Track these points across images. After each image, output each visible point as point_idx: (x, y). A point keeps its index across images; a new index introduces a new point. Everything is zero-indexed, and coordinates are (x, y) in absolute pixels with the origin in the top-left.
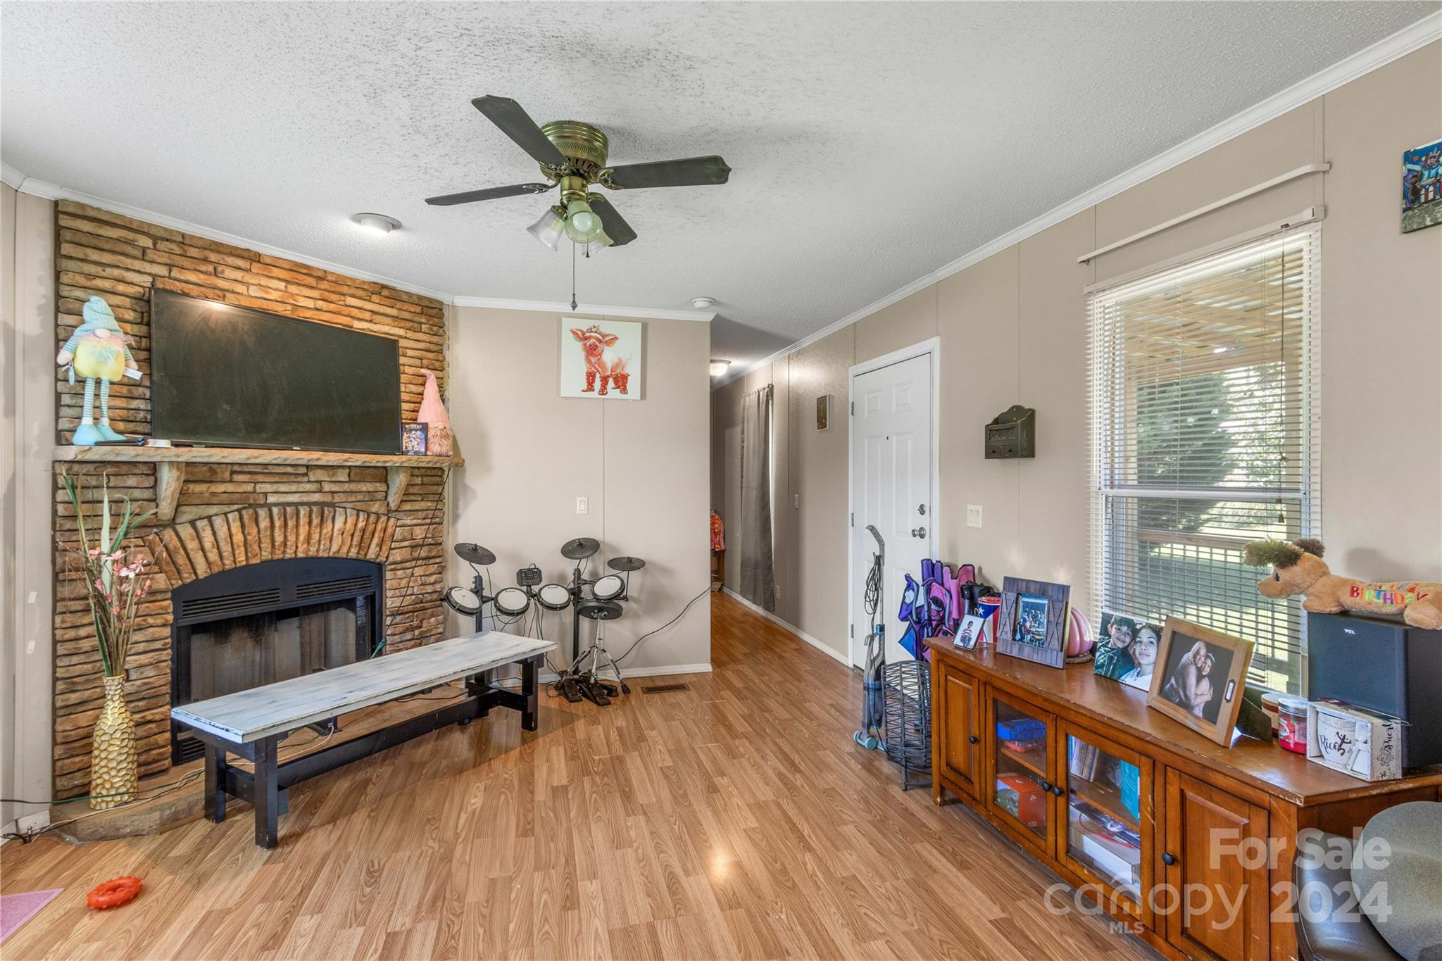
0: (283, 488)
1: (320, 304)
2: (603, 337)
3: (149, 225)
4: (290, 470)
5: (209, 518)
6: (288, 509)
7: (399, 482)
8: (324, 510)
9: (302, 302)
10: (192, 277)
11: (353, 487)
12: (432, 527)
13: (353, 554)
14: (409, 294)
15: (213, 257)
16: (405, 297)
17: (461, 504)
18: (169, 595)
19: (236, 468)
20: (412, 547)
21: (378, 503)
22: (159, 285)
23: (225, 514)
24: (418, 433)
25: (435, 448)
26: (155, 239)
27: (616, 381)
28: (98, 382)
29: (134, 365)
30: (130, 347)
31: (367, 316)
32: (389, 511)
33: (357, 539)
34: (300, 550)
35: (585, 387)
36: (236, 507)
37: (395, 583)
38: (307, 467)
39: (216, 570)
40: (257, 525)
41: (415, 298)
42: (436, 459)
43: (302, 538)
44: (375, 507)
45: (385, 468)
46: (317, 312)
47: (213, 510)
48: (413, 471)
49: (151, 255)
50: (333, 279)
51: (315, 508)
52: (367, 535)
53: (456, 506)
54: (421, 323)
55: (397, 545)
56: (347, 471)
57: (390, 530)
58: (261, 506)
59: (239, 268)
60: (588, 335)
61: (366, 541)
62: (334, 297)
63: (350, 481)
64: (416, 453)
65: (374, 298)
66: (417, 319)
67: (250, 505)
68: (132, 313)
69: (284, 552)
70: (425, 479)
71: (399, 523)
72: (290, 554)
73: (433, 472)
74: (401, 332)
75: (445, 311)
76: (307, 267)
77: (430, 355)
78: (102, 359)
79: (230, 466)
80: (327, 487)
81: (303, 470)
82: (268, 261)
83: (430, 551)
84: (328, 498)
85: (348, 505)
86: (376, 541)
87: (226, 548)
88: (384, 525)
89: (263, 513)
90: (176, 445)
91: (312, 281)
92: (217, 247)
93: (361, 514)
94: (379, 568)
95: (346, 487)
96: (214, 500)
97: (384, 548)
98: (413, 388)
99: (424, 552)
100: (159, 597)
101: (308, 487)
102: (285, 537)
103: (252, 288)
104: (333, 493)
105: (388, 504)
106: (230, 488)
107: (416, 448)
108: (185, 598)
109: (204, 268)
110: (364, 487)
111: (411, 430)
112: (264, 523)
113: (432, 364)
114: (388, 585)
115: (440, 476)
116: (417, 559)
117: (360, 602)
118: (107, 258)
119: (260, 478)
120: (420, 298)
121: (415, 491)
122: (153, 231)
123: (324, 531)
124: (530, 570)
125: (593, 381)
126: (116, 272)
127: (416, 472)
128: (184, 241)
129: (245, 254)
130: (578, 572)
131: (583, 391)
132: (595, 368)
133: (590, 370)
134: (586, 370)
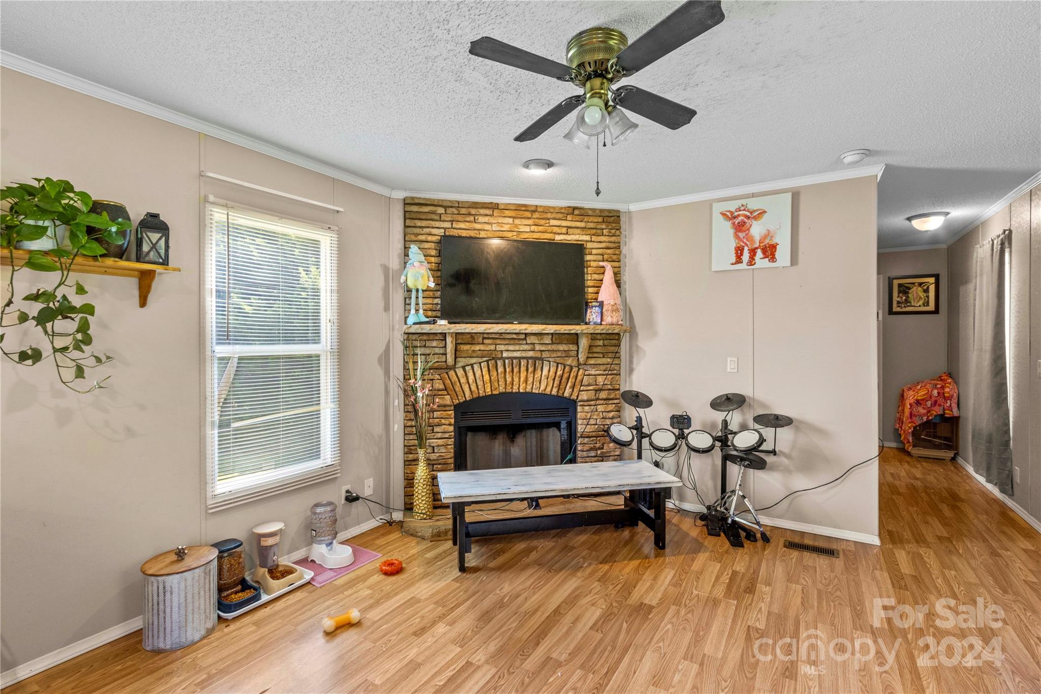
0: (511, 348)
1: (533, 228)
2: (751, 213)
3: (442, 200)
4: (515, 336)
5: (472, 365)
6: (514, 361)
7: (584, 343)
8: (536, 362)
9: (523, 229)
10: (462, 225)
11: (554, 347)
12: (610, 377)
13: (554, 392)
14: (594, 210)
15: (473, 211)
16: (590, 213)
17: (635, 360)
18: (452, 408)
19: (485, 336)
20: (596, 390)
21: (571, 359)
22: (447, 234)
23: (480, 363)
24: (597, 308)
25: (608, 319)
26: (445, 207)
27: (764, 251)
28: (417, 290)
29: (432, 279)
30: (431, 270)
31: (564, 230)
32: (579, 364)
33: (557, 382)
34: (521, 387)
35: (734, 260)
36: (485, 359)
37: (583, 415)
38: (526, 334)
39: (475, 396)
40: (497, 370)
41: (598, 212)
42: (608, 327)
43: (522, 379)
44: (569, 361)
45: (577, 334)
46: (531, 234)
47: (473, 360)
48: (593, 336)
49: (443, 218)
50: (542, 210)
51: (530, 361)
52: (564, 380)
53: (631, 362)
54: (602, 229)
55: (585, 388)
56: (550, 336)
57: (579, 378)
58: (499, 359)
59: (487, 215)
60: (736, 214)
61: (563, 384)
62: (542, 222)
63: (552, 343)
64: (595, 323)
65: (569, 218)
66: (599, 226)
67: (493, 358)
68: (434, 251)
69: (512, 388)
70: (605, 342)
71: (587, 373)
72: (515, 390)
73: (612, 337)
74: (587, 238)
75: (623, 219)
76: (525, 206)
77: (609, 251)
78: (416, 279)
79: (482, 335)
80: (538, 347)
81: (523, 336)
82: (502, 207)
83: (609, 394)
84: (538, 355)
85: (551, 360)
86: (569, 384)
87: (480, 383)
88: (575, 374)
89: (500, 363)
90: (450, 323)
91: (528, 214)
92: (475, 205)
93: (560, 365)
94: (574, 402)
95: (549, 347)
96: (474, 355)
97: (575, 390)
98: (596, 276)
99: (603, 395)
100: (448, 408)
101: (526, 347)
102: (513, 378)
103: (494, 225)
104: (542, 351)
105: (578, 359)
106: (482, 347)
107: (595, 320)
108: (462, 410)
109: (468, 219)
110: (562, 347)
111: (592, 307)
112: (501, 369)
113: (611, 257)
114: (579, 415)
115: (617, 340)
116: (598, 399)
117: (563, 425)
118: (424, 223)
119: (498, 341)
120: (601, 211)
121: (598, 351)
122: (445, 204)
123: (536, 376)
124: (682, 416)
125: (742, 254)
126: (427, 230)
127: (599, 337)
128: (459, 205)
129: (490, 206)
130: (725, 423)
131: (732, 264)
132: (743, 242)
133: (738, 245)
134: (735, 245)
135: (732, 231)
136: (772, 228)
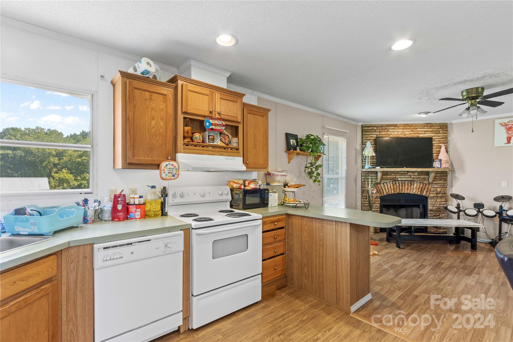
0: (402, 177)
1: (411, 132)
3: (376, 125)
4: (403, 172)
5: (386, 183)
6: (403, 182)
7: (432, 175)
8: (411, 182)
9: (406, 133)
10: (383, 133)
11: (419, 177)
12: (443, 188)
13: (419, 193)
14: (436, 124)
15: (387, 128)
16: (435, 125)
17: (454, 182)
18: (379, 198)
19: (392, 172)
20: (437, 193)
21: (426, 181)
22: (378, 136)
23: (390, 182)
24: (438, 162)
25: (444, 166)
26: (377, 127)
28: (368, 157)
29: (374, 153)
30: (373, 149)
31: (423, 132)
32: (429, 183)
33: (420, 190)
34: (406, 191)
35: (506, 142)
36: (392, 181)
37: (431, 203)
38: (407, 172)
39: (388, 194)
40: (396, 185)
41: (438, 125)
42: (444, 169)
43: (406, 188)
44: (425, 182)
45: (428, 172)
46: (410, 135)
47: (387, 181)
48: (436, 173)
49: (376, 131)
50: (414, 125)
51: (409, 182)
52: (423, 189)
53: (452, 183)
54: (440, 131)
55: (432, 192)
56: (417, 173)
57: (429, 188)
58: (397, 181)
59: (392, 129)
60: (507, 124)
61: (423, 190)
62: (414, 130)
63: (418, 175)
64: (438, 168)
65: (425, 127)
66: (439, 130)
67: (395, 180)
68: (373, 143)
69: (402, 191)
70: (441, 175)
71: (432, 186)
72: (403, 192)
73: (444, 173)
74: (433, 135)
75: (448, 126)
76: (408, 124)
77: (443, 139)
78: (369, 153)
79: (390, 172)
80: (412, 177)
81: (407, 173)
82: (399, 125)
83: (442, 195)
84: (412, 179)
85: (417, 181)
86: (425, 191)
87: (390, 189)
88: (428, 187)
89: (397, 182)
90: (381, 168)
91: (409, 127)
92: (388, 125)
93: (421, 183)
94: (426, 198)
95: (417, 177)
96: (388, 179)
97: (428, 193)
98: (437, 150)
99: (440, 195)
100: (378, 198)
101: (408, 176)
102: (402, 188)
103: (395, 132)
104: (414, 178)
105: (429, 181)
106: (390, 176)
107: (438, 166)
108: (383, 199)
109: (386, 131)
110: (422, 177)
111: (436, 161)
112: (398, 185)
113: (444, 142)
114: (429, 203)
115: (446, 174)
116: (438, 197)
117: (421, 206)
118: (369, 133)
119: (397, 174)
120: (440, 124)
121: (438, 178)
122: (377, 126)
123: (411, 187)
124: (479, 204)
125: (510, 140)
126: (371, 136)
127: (438, 173)
128: (382, 126)
129: (394, 125)
130: (501, 207)
131: (505, 144)
132: (511, 135)
133: (508, 136)
134: (506, 136)
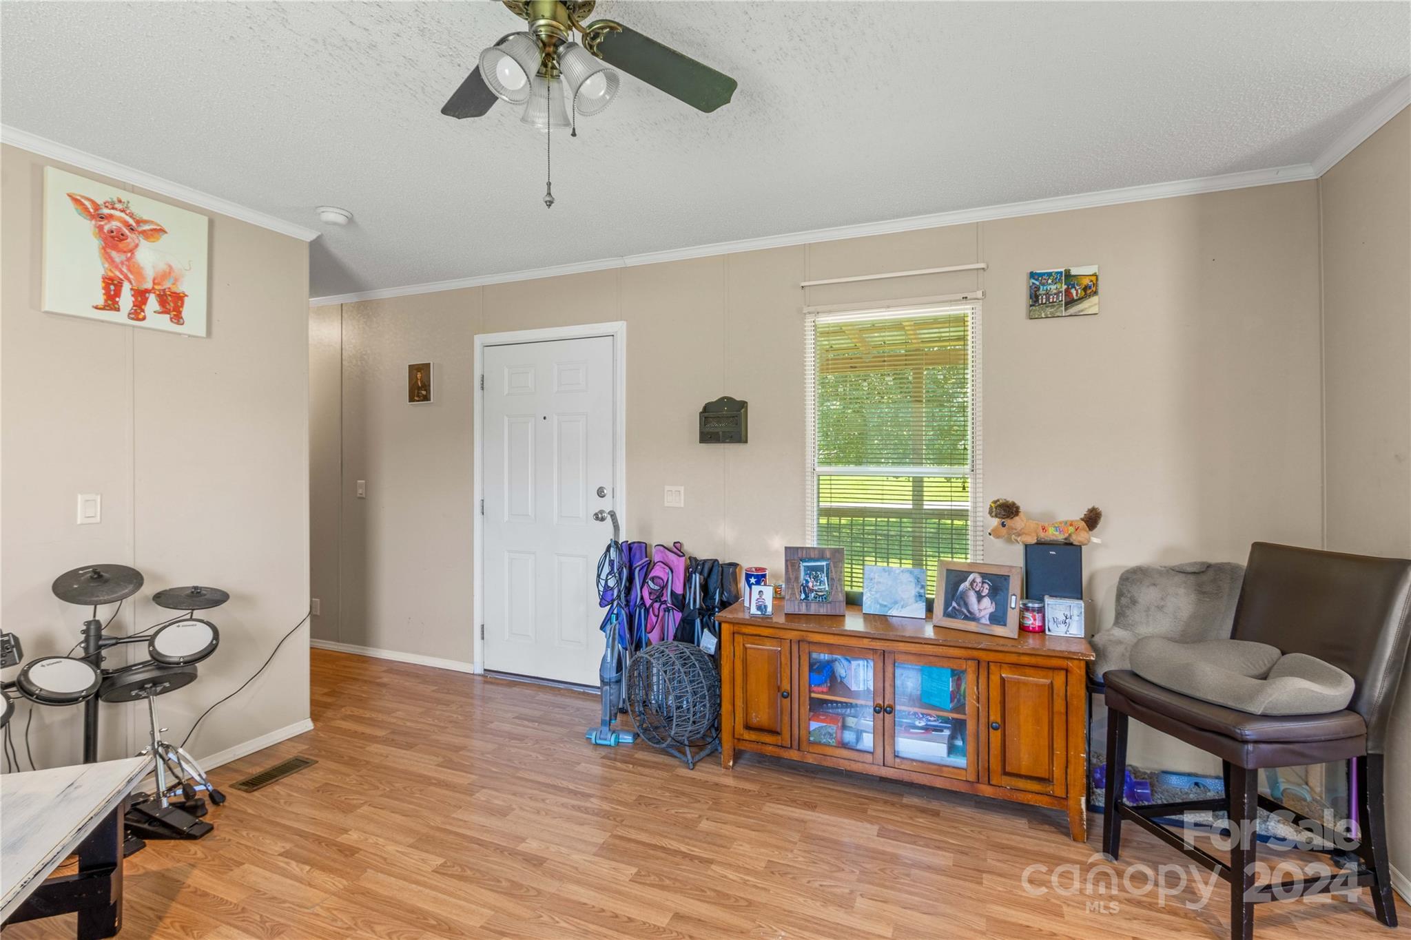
2: (138, 222)
27: (162, 299)
35: (100, 300)
60: (106, 211)
125: (118, 293)
130: (94, 627)
131: (96, 308)
132: (121, 272)
133: (111, 274)
134: (103, 273)
135: (95, 244)
136: (176, 266)
